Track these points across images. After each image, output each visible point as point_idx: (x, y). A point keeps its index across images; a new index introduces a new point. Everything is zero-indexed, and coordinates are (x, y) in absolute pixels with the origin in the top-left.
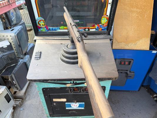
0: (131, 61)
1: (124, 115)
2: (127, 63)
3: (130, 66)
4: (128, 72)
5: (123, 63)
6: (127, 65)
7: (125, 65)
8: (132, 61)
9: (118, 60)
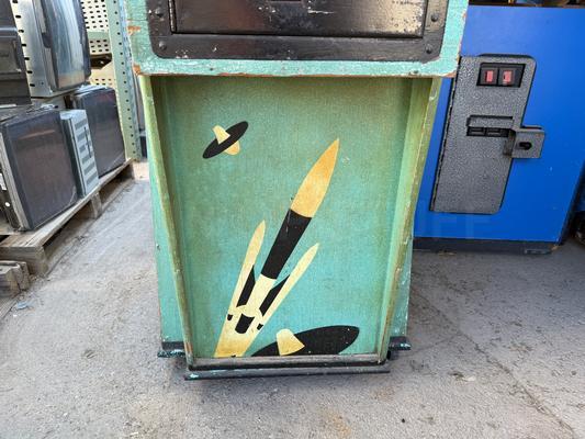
0: (524, 65)
1: (513, 325)
2: (507, 77)
3: (522, 92)
4: (516, 128)
5: (490, 76)
6: (509, 85)
7: (502, 86)
8: (530, 65)
9: (472, 61)
